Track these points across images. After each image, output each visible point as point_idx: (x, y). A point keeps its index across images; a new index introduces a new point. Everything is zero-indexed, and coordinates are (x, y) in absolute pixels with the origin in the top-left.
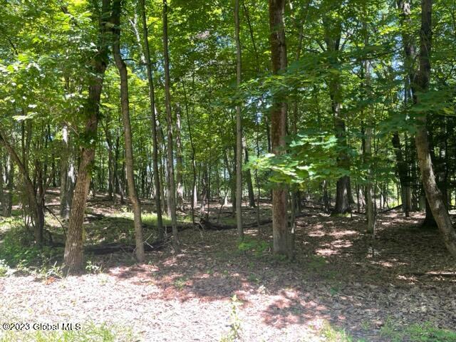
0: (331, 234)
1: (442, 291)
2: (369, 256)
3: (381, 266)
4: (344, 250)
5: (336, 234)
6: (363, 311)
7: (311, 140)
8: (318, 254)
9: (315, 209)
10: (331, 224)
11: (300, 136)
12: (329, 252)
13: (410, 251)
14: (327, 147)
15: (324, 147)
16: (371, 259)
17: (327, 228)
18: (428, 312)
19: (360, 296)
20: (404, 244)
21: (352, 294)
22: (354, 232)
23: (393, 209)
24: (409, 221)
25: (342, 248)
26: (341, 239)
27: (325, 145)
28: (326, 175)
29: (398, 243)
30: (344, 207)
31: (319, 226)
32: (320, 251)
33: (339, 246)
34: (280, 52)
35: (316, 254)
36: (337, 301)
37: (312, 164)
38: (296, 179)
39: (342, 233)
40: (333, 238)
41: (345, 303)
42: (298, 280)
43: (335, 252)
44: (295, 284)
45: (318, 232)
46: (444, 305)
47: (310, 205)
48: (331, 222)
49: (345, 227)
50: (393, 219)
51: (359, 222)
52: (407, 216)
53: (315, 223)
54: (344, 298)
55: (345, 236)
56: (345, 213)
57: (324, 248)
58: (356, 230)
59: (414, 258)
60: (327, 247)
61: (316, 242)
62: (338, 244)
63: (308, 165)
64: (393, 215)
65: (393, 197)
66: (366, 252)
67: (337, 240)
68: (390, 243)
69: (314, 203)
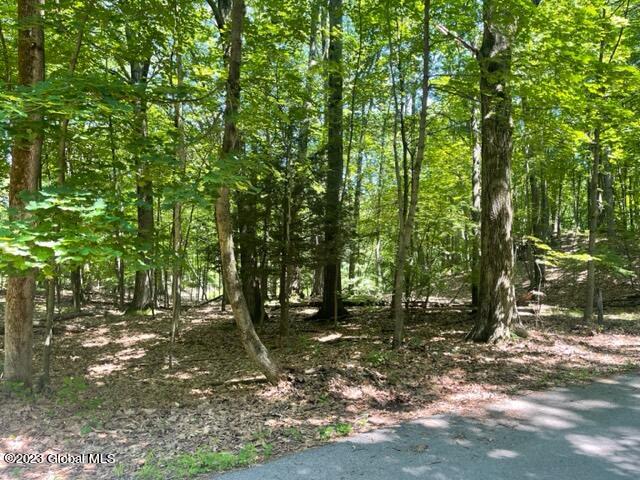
0: (118, 341)
1: (235, 402)
2: (166, 367)
3: (176, 379)
4: (133, 363)
5: (127, 340)
6: (126, 450)
7: (63, 202)
8: (92, 373)
9: (105, 304)
10: (121, 326)
11: (45, 194)
12: (110, 368)
13: (218, 355)
14: (91, 215)
15: (83, 215)
16: (166, 372)
17: (116, 332)
18: (210, 433)
19: (128, 428)
20: (212, 347)
21: (119, 426)
22: (152, 336)
23: (211, 301)
24: (224, 317)
25: (132, 360)
26: (132, 347)
27: (87, 212)
28: (83, 256)
29: (205, 346)
30: (145, 301)
31: (105, 330)
32: (94, 369)
33: (128, 358)
34: (33, 58)
35: (88, 373)
36: (91, 442)
37: (62, 240)
38: (33, 261)
39: (135, 339)
40: (120, 347)
41: (103, 443)
42: (36, 421)
43: (119, 368)
44: (28, 427)
45: (100, 339)
46: (233, 420)
47: (98, 298)
48: (123, 323)
49: (142, 329)
50: (206, 314)
51: (164, 321)
52: (223, 310)
53: (96, 326)
54: (103, 436)
55: (139, 342)
56: (146, 309)
57: (103, 363)
58: (156, 333)
59: (218, 364)
60: (108, 362)
61: (91, 356)
62: (126, 354)
63: (55, 240)
64: (208, 310)
65: (214, 286)
66: (162, 363)
67: (126, 348)
68: (196, 347)
69: (105, 296)
